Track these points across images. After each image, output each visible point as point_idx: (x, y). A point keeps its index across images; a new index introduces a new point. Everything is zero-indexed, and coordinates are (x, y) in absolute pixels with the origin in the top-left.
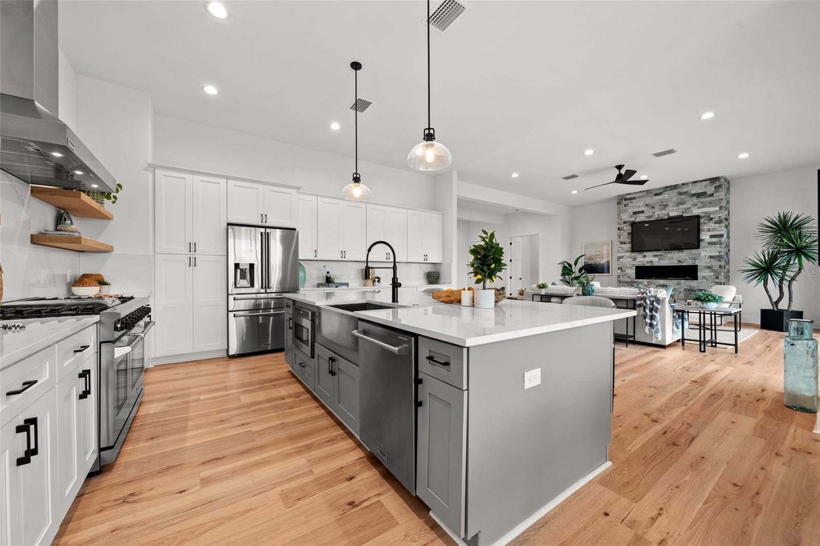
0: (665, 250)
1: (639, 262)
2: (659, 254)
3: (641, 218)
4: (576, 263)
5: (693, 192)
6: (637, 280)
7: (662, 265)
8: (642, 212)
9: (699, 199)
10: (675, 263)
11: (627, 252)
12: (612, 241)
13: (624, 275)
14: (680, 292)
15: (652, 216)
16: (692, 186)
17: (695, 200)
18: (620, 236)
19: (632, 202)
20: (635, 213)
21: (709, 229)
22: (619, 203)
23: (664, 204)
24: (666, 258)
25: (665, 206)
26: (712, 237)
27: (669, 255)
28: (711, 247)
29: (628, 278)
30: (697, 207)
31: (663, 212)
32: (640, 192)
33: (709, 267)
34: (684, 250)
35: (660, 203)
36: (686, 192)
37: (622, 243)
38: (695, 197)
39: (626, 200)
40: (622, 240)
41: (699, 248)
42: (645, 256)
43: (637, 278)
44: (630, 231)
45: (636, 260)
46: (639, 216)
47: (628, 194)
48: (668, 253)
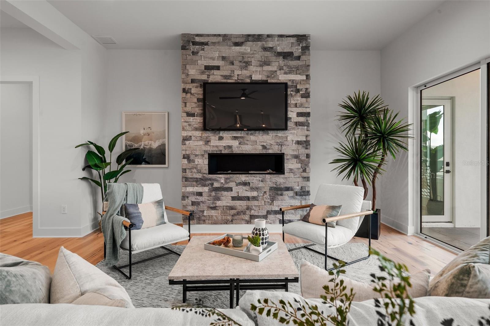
0: (248, 130)
1: (213, 146)
2: (240, 135)
3: (216, 77)
4: (112, 146)
5: (279, 49)
6: (211, 176)
7: (244, 152)
8: (218, 68)
9: (286, 61)
10: (257, 149)
11: (196, 129)
12: (168, 113)
13: (193, 168)
14: (265, 192)
15: (230, 76)
16: (277, 41)
17: (281, 61)
18: (186, 103)
19: (203, 50)
20: (207, 68)
21: (296, 104)
22: (184, 48)
23: (246, 60)
24: (248, 142)
25: (247, 64)
26: (300, 114)
27: (252, 138)
28: (298, 129)
29: (198, 172)
30: (282, 71)
31: (245, 73)
32: (215, 35)
33: (296, 157)
34: (269, 132)
35: (240, 59)
36: (272, 48)
37: (189, 114)
38: (281, 57)
39: (195, 43)
40: (188, 109)
41: (286, 128)
42: (221, 138)
43: (210, 172)
44: (201, 97)
45: (209, 144)
46: (213, 74)
47: (197, 35)
48: (251, 134)
